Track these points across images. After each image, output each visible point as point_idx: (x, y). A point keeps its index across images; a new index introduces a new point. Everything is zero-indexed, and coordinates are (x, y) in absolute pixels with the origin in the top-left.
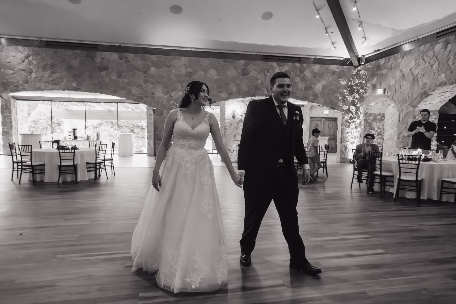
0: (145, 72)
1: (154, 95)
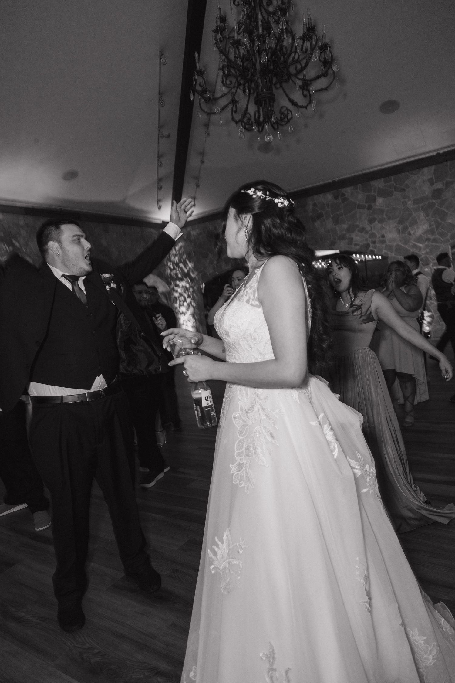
0: (370, 208)
1: (384, 238)
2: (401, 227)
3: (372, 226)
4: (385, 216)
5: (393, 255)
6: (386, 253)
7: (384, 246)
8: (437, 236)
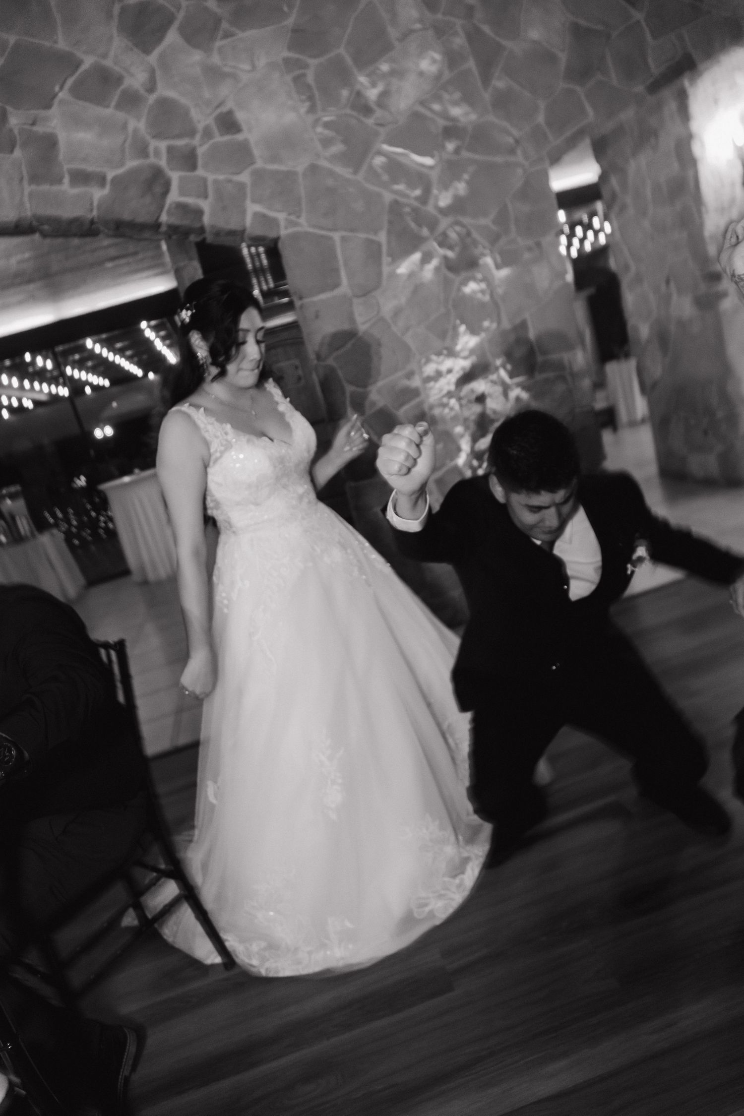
1: (240, 137)
2: (313, 66)
3: (153, 58)
5: (304, 225)
6: (261, 218)
7: (245, 177)
8: (491, 118)
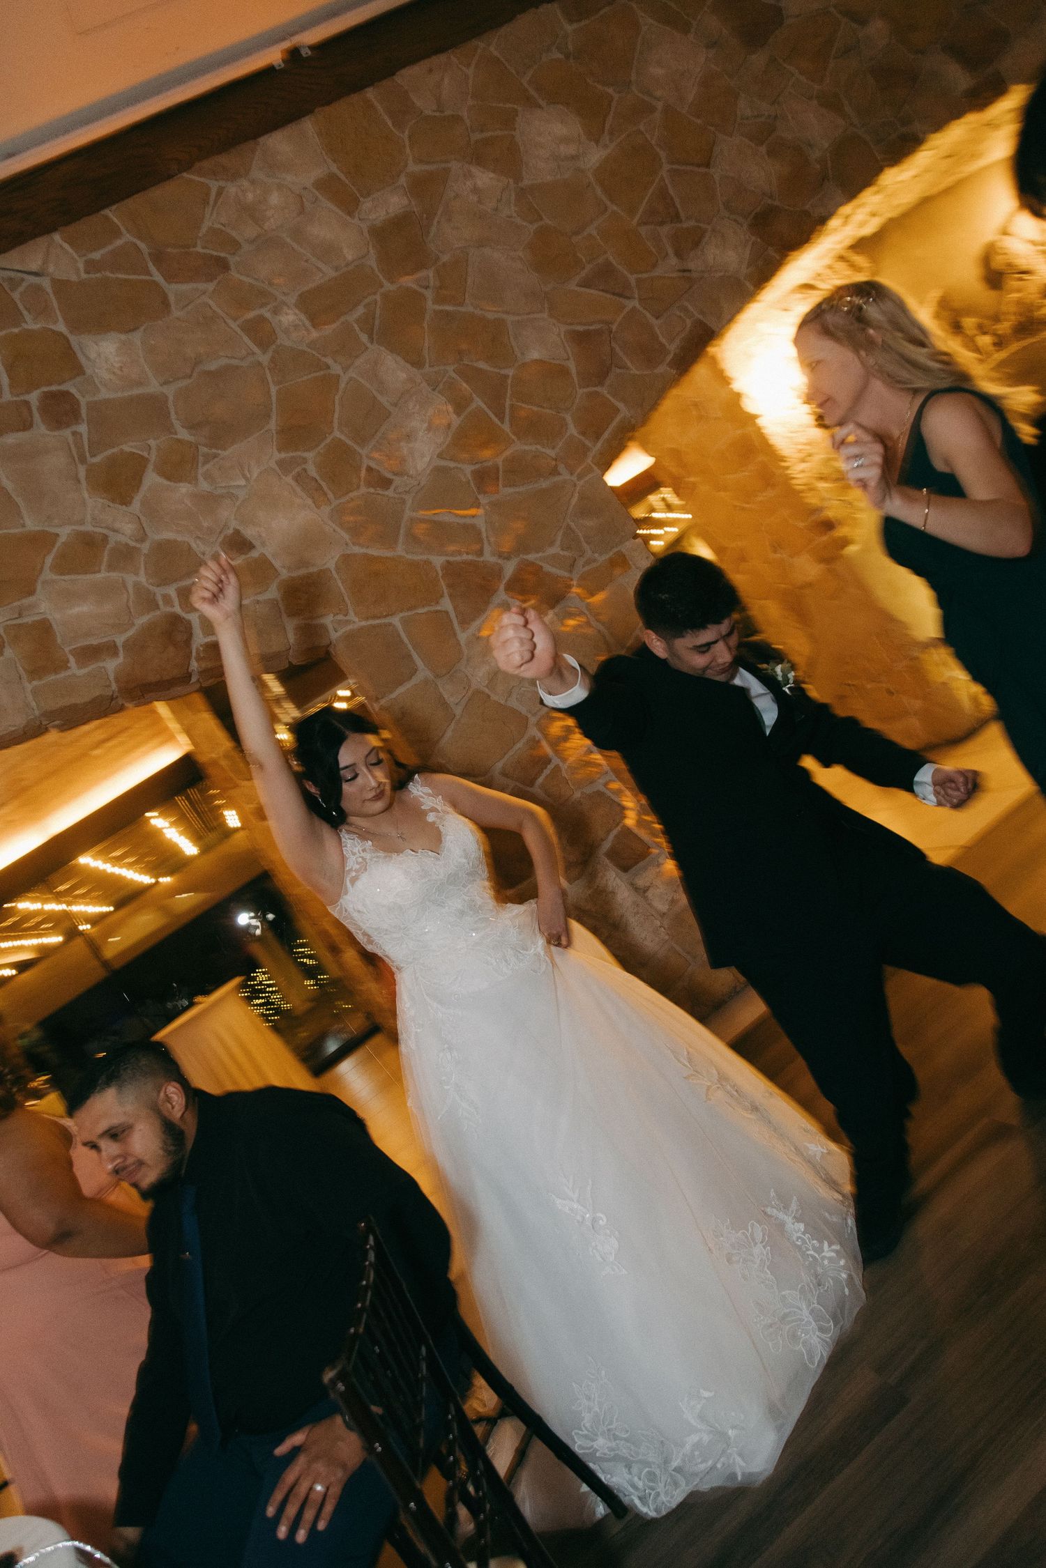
0: (60, 411)
2: (311, 458)
4: (184, 434)
5: (355, 620)
7: (273, 594)
8: (519, 447)
